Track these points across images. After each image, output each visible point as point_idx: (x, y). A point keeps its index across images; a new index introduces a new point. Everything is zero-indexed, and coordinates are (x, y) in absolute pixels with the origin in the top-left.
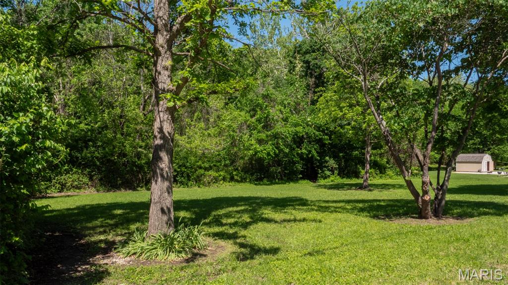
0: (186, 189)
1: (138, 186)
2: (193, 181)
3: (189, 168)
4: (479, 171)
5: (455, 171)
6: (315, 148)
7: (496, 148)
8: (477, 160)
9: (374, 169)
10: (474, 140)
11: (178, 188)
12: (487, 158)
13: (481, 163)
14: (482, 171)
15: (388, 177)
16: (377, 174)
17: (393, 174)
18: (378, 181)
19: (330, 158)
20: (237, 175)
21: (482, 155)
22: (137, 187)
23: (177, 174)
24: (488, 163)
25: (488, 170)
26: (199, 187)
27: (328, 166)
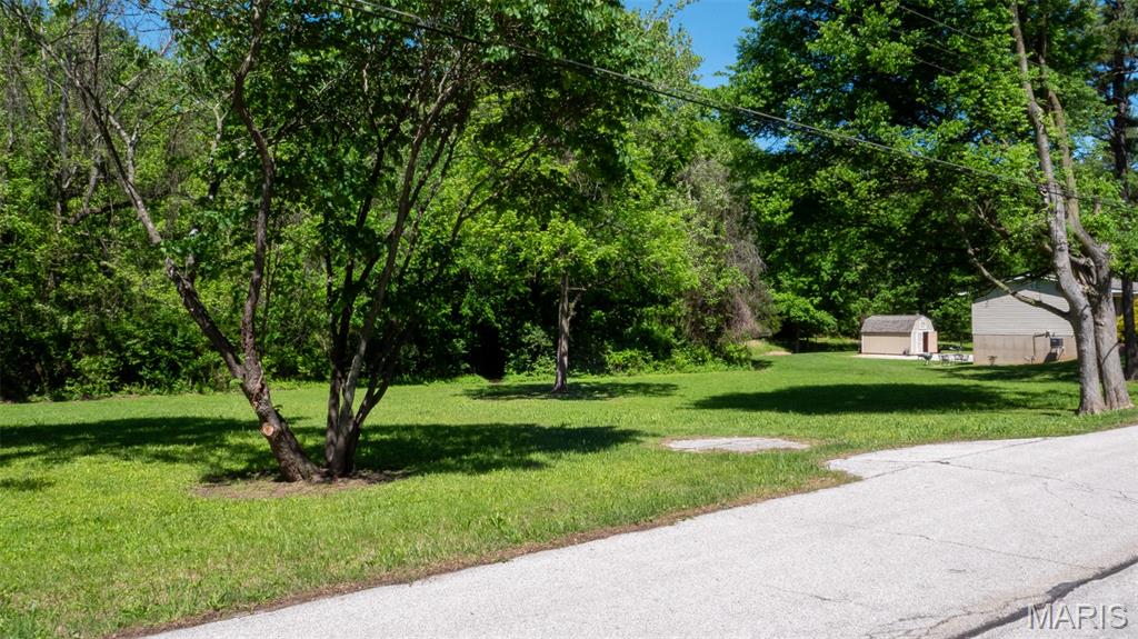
0: (165, 397)
1: (31, 392)
2: (184, 379)
3: (179, 348)
4: (904, 354)
5: (860, 352)
6: (491, 304)
7: (950, 303)
8: (902, 330)
9: (639, 349)
10: (906, 284)
11: (143, 394)
12: (922, 324)
13: (908, 334)
14: (912, 352)
15: (673, 368)
16: (646, 361)
17: (686, 361)
18: (650, 376)
19: (534, 324)
20: (304, 364)
21: (911, 317)
22: (31, 394)
23: (143, 364)
24: (926, 335)
25: (926, 349)
26: (201, 392)
27: (529, 344)
